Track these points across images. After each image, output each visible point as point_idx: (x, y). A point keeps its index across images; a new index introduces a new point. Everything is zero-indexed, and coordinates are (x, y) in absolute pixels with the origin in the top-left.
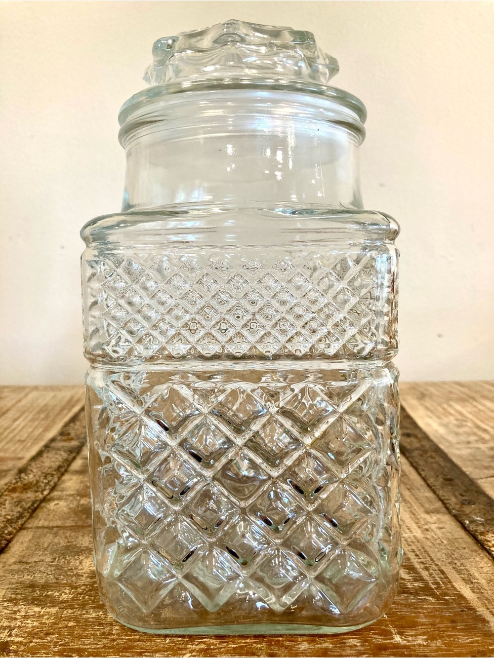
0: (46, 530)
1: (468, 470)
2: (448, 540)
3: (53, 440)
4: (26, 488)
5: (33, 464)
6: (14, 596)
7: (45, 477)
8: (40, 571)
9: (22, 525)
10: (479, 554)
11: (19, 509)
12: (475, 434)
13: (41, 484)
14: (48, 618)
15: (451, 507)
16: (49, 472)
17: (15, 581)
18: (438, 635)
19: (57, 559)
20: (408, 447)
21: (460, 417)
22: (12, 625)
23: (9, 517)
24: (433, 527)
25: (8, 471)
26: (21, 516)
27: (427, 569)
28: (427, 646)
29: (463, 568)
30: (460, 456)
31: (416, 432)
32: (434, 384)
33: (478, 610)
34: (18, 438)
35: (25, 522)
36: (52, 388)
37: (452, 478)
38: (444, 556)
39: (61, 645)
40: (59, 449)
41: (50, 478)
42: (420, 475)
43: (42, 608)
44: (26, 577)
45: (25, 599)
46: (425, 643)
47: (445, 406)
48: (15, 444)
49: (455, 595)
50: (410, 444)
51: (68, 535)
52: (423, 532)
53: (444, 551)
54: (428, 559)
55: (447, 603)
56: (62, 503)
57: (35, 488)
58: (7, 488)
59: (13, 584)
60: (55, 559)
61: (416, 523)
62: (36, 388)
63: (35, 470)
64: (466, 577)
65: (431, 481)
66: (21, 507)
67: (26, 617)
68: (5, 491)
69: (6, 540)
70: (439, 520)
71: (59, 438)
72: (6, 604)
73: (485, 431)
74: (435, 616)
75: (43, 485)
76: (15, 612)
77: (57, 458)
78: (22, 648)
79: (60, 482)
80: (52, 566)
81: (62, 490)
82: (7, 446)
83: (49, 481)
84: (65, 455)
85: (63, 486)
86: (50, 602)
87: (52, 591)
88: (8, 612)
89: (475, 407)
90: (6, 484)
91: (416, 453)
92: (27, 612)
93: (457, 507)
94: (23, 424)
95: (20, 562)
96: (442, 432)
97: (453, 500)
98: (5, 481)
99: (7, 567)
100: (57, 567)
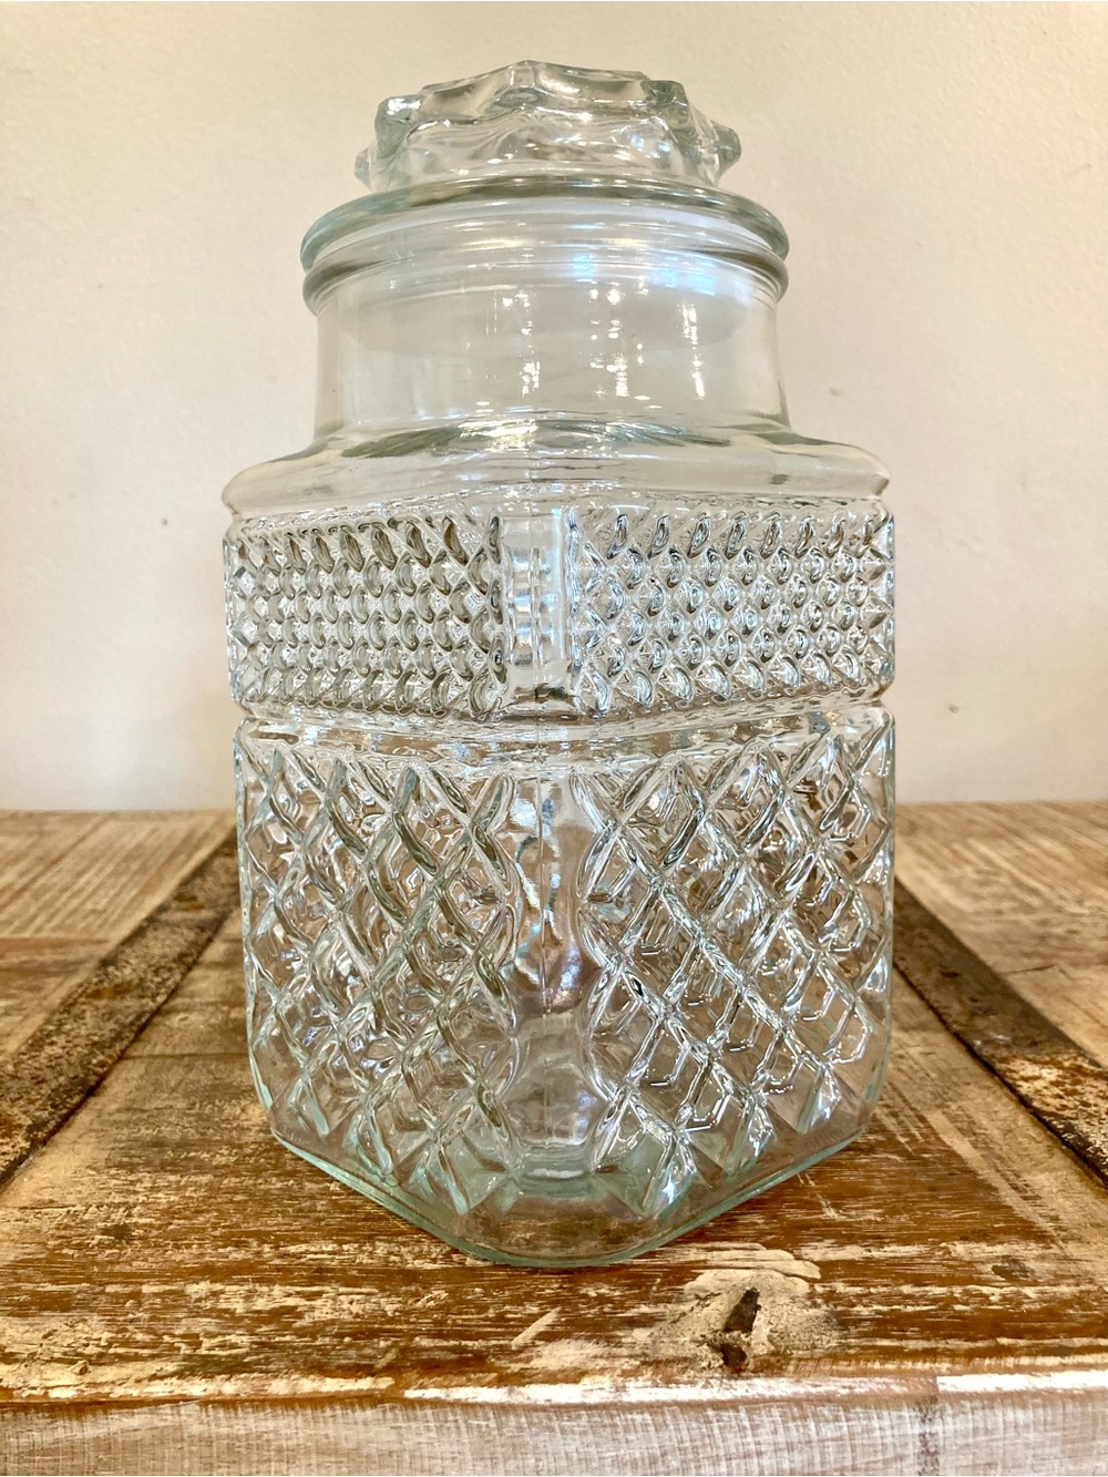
0: (169, 1061)
1: (991, 959)
2: (941, 1072)
3: (162, 909)
4: (121, 990)
5: (129, 951)
7: (156, 973)
8: (170, 1123)
9: (123, 1051)
10: (994, 1092)
11: (111, 1025)
12: (1013, 898)
13: (149, 984)
14: (195, 1191)
15: (950, 1020)
16: (163, 963)
17: (124, 1138)
18: (903, 1208)
19: (198, 1105)
21: (983, 866)
23: (96, 1038)
24: (914, 1052)
25: (79, 963)
26: (118, 1037)
27: (895, 1115)
28: (883, 1222)
29: (961, 1113)
30: (978, 936)
32: (938, 808)
33: (980, 1173)
34: (89, 906)
35: (127, 1047)
36: (146, 816)
37: (958, 971)
38: (929, 1096)
39: (224, 1227)
40: (177, 925)
41: (165, 975)
43: (182, 1176)
44: (144, 1131)
45: (148, 1163)
47: (957, 847)
48: (85, 917)
49: (940, 1151)
51: (213, 1067)
53: (930, 1088)
54: (899, 1101)
55: (925, 1162)
56: (194, 1017)
57: (139, 992)
59: (120, 1142)
60: (194, 1104)
62: (114, 815)
63: (133, 961)
64: (965, 1126)
65: (916, 977)
66: (116, 1022)
67: (154, 1189)
68: (80, 996)
69: (95, 1073)
70: (926, 1042)
71: (174, 905)
72: (113, 1171)
73: (1033, 892)
74: (901, 1183)
75: (152, 987)
76: (135, 1184)
77: (174, 940)
78: (155, 1233)
79: (185, 982)
80: (190, 1115)
81: (192, 995)
82: (69, 921)
83: (165, 980)
84: (191, 935)
85: (192, 988)
86: (196, 1167)
87: (196, 1151)
88: (120, 1182)
89: (1019, 848)
90: (80, 985)
92: (155, 1183)
93: (963, 1019)
94: (97, 881)
95: (128, 1109)
96: (947, 893)
97: (957, 1007)
98: (76, 980)
99: (105, 1117)
100: (199, 1117)
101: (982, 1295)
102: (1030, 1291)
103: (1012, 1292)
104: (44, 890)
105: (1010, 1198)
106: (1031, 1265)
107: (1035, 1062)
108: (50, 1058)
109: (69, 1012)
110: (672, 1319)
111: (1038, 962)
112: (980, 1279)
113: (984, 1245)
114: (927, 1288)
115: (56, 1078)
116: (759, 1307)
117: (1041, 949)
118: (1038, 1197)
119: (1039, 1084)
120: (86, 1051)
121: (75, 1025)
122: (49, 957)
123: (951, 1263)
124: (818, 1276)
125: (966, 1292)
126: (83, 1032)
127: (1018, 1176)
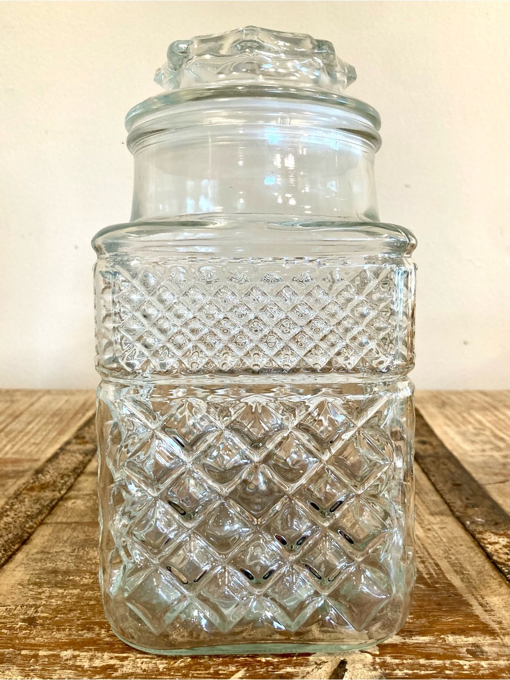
0: (64, 526)
1: (478, 476)
2: (448, 538)
3: (68, 443)
4: (43, 487)
5: (49, 466)
6: (38, 580)
7: (62, 478)
8: (62, 560)
9: (42, 520)
10: (474, 550)
11: (38, 506)
12: (491, 443)
13: (58, 483)
14: (70, 598)
15: (455, 510)
16: (66, 473)
17: (38, 568)
18: (424, 615)
19: (76, 550)
20: (422, 453)
21: (478, 426)
22: (38, 603)
23: (29, 513)
24: (436, 527)
25: (24, 472)
26: (40, 512)
27: (423, 562)
28: (413, 623)
29: (456, 562)
30: (472, 464)
31: (432, 440)
32: (458, 393)
33: (464, 596)
34: (32, 441)
35: (44, 518)
36: (64, 392)
37: (461, 483)
38: (441, 552)
39: (83, 619)
40: (74, 452)
41: (66, 479)
42: (430, 480)
43: (65, 590)
44: (49, 565)
45: (48, 583)
46: (411, 621)
47: (465, 415)
48: (30, 447)
49: (444, 583)
50: (425, 451)
51: (86, 529)
52: (425, 531)
53: (442, 548)
54: (426, 553)
55: (436, 589)
56: (79, 502)
57: (52, 488)
58: (25, 488)
59: (36, 570)
60: (75, 550)
61: (420, 523)
62: (48, 392)
63: (51, 471)
64: (458, 569)
65: (440, 486)
66: (40, 505)
67: (50, 597)
68: (24, 490)
69: (27, 532)
70: (442, 522)
71: (74, 441)
72: (31, 587)
73: (502, 439)
74: (424, 600)
75: (60, 485)
76: (40, 593)
77: (72, 460)
78: (48, 622)
79: (76, 483)
80: (72, 556)
81: (79, 490)
82: (22, 449)
83: (66, 482)
84: (81, 458)
85: (79, 486)
86: (72, 585)
87: (73, 576)
88: (34, 593)
89: (496, 416)
90: (24, 484)
91: (428, 460)
92: (51, 593)
93: (461, 510)
94: (36, 428)
95: (42, 552)
96: (458, 439)
97: (459, 503)
98: (23, 480)
99: (30, 556)
100: (77, 556)
101: (460, 665)
102: (484, 664)
103: (475, 664)
104: (11, 432)
105: (478, 610)
106: (486, 649)
107: (496, 534)
108: (6, 524)
109: (17, 498)
110: (302, 675)
111: (501, 478)
112: (459, 656)
113: (463, 637)
114: (432, 661)
115: (7, 535)
116: (346, 670)
117: (503, 471)
118: (492, 610)
119: (497, 547)
120: (23, 520)
121: (20, 506)
122: (10, 468)
123: (445, 647)
124: (378, 653)
125: (452, 664)
126: (23, 509)
127: (483, 598)
